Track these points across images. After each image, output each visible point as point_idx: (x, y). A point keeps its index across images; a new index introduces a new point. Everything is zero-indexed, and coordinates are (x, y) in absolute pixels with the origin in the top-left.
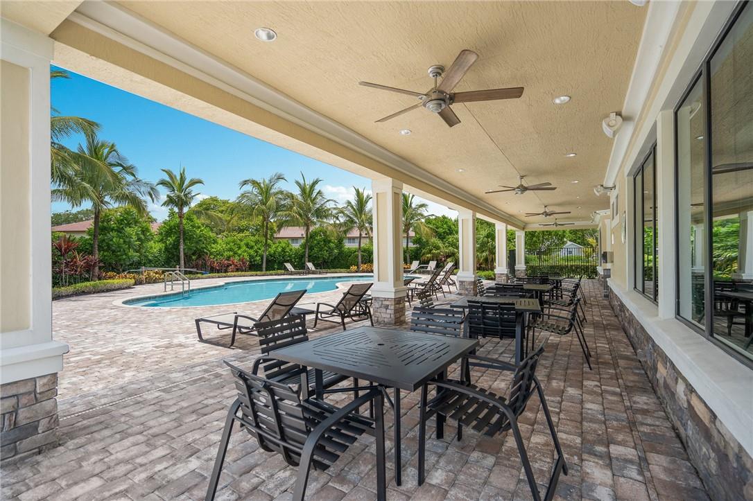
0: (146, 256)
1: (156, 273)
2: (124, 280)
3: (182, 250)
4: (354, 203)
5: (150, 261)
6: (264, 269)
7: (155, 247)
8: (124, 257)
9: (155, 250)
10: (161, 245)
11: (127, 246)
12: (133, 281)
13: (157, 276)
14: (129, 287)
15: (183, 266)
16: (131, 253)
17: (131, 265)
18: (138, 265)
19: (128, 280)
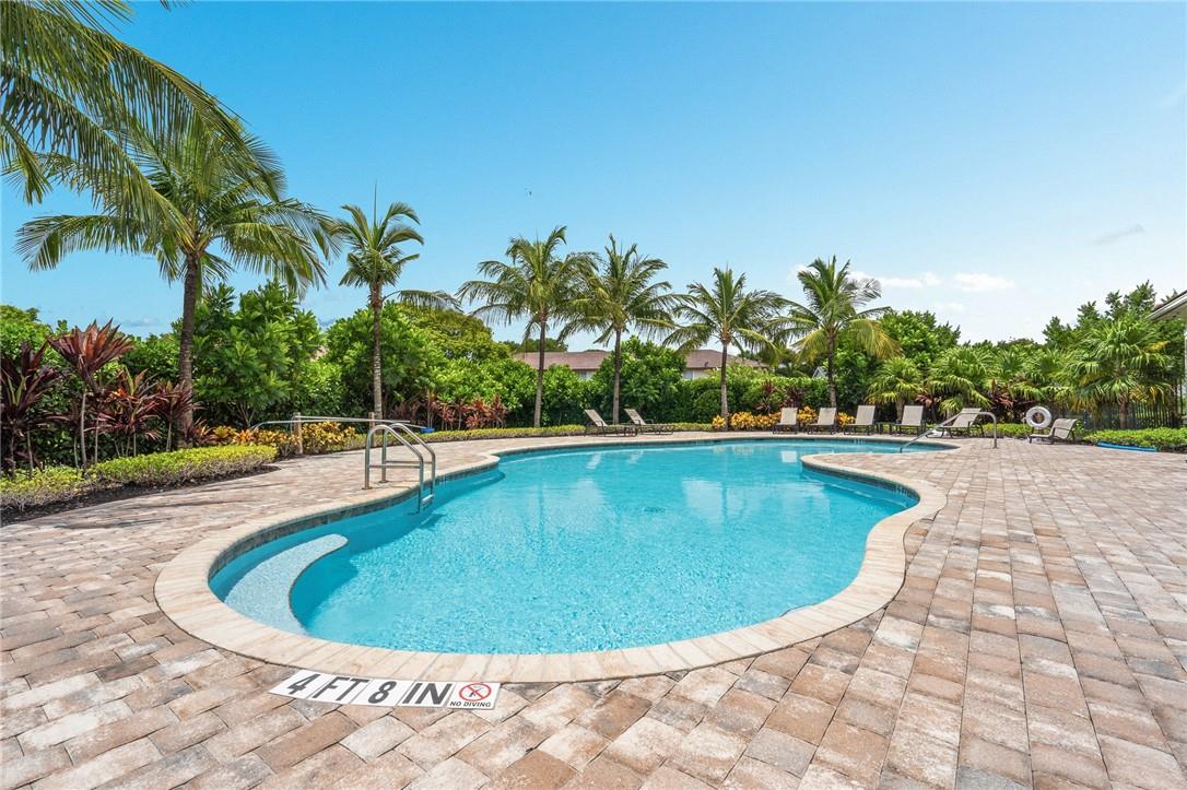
0: (304, 391)
1: (328, 429)
2: (252, 447)
3: (377, 378)
4: (712, 289)
5: (312, 403)
6: (537, 423)
7: (322, 371)
8: (257, 389)
9: (323, 379)
10: (336, 369)
11: (264, 365)
12: (272, 451)
13: (330, 435)
14: (260, 469)
15: (380, 415)
16: (272, 380)
17: (271, 409)
18: (287, 409)
19: (261, 448)
